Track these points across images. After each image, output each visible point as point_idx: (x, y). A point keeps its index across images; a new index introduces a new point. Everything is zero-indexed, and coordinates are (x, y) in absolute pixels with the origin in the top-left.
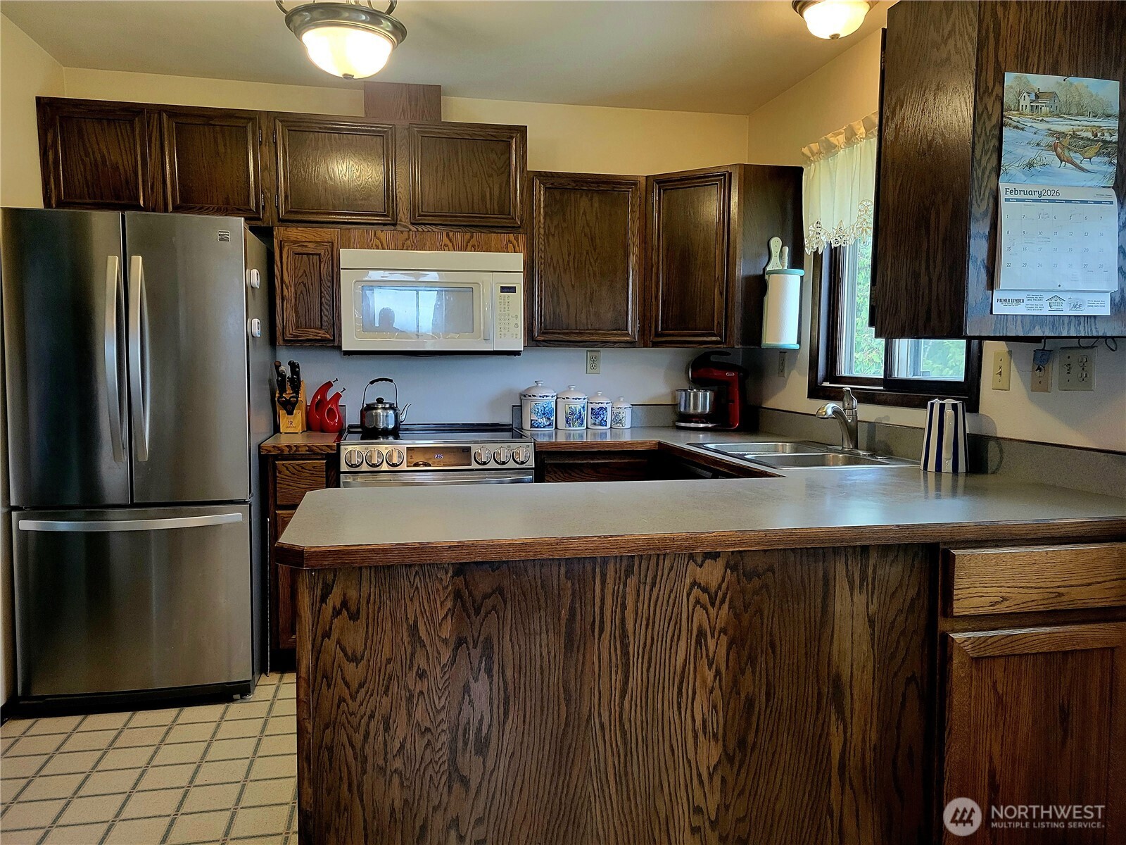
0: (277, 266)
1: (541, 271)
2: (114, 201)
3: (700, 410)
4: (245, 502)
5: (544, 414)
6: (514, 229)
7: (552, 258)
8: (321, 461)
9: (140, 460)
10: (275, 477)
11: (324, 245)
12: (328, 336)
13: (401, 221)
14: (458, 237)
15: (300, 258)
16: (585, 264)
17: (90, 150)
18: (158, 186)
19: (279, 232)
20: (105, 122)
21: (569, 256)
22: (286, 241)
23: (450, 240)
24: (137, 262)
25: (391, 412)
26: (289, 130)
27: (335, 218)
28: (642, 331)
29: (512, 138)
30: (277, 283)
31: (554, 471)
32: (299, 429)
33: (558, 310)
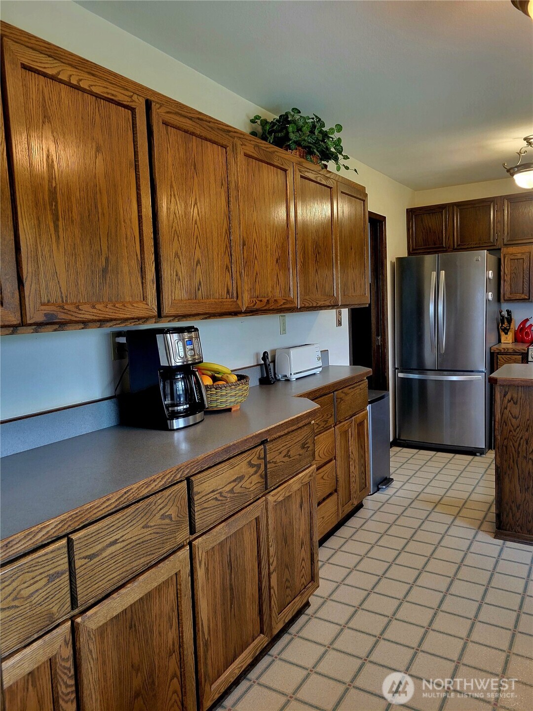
0: (502, 266)
2: (433, 246)
4: (483, 372)
8: (520, 356)
9: (441, 352)
10: (497, 362)
11: (526, 254)
12: (527, 297)
15: (513, 261)
17: (425, 226)
20: (431, 214)
24: (443, 273)
26: (510, 203)
30: (502, 273)
32: (510, 341)
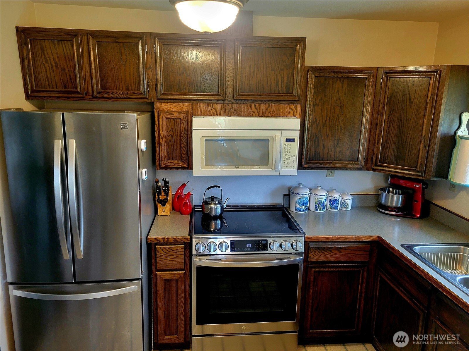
0: (156, 125)
1: (309, 127)
2: (63, 90)
3: (394, 204)
4: (139, 279)
5: (303, 204)
6: (294, 102)
7: (316, 119)
8: (181, 246)
10: (156, 254)
11: (183, 113)
12: (185, 165)
13: (228, 98)
14: (261, 107)
15: (169, 121)
16: (336, 122)
17: (48, 59)
18: (88, 80)
19: (159, 106)
20: (56, 42)
21: (326, 118)
22: (162, 111)
23: (256, 109)
24: (73, 144)
25: (219, 206)
26: (163, 44)
27: (189, 97)
28: (366, 161)
29: (297, 46)
30: (157, 135)
31: (315, 251)
32: (168, 213)
33: (317, 149)
